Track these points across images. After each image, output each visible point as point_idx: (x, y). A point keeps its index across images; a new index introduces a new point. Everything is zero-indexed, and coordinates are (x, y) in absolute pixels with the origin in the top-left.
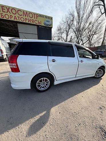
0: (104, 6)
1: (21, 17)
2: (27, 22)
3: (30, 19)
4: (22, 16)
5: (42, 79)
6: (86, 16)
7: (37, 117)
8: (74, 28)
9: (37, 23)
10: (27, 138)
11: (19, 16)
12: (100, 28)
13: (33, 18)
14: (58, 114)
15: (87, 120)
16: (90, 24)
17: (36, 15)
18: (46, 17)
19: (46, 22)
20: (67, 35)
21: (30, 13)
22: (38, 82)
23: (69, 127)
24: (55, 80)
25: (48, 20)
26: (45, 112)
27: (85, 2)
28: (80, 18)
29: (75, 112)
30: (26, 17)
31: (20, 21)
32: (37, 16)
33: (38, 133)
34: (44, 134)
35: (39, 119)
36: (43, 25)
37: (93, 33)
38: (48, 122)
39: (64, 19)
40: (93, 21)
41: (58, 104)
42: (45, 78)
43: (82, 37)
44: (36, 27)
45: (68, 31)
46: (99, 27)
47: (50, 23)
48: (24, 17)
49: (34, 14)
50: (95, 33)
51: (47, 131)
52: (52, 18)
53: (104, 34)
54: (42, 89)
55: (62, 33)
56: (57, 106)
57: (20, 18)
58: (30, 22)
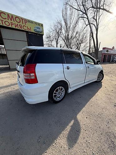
0: (88, 19)
1: (4, 20)
2: (14, 27)
3: (16, 23)
4: (7, 20)
5: (58, 88)
6: (73, 26)
7: (68, 128)
8: (63, 36)
9: (25, 28)
10: (71, 151)
11: (2, 19)
12: (85, 38)
13: (21, 23)
14: (86, 119)
15: (111, 117)
16: (77, 33)
17: (24, 21)
18: (36, 23)
19: (36, 29)
20: (57, 43)
21: (17, 17)
22: (55, 92)
23: (102, 127)
24: (69, 88)
25: (38, 26)
26: (73, 121)
27: (71, 13)
28: (68, 27)
29: (99, 114)
30: (11, 22)
31: (4, 25)
32: (26, 21)
33: (78, 141)
34: (84, 140)
35: (71, 129)
36: (34, 32)
37: (81, 42)
38: (82, 129)
39: (52, 27)
40: (79, 31)
41: (80, 111)
42: (61, 87)
43: (71, 45)
44: (25, 33)
45: (58, 40)
46: (84, 36)
47: (41, 30)
48: (10, 21)
49: (22, 19)
50: (82, 41)
51: (86, 137)
52: (42, 25)
53: (89, 43)
54: (58, 99)
55: (52, 41)
56: (80, 113)
57: (3, 22)
58: (17, 28)
